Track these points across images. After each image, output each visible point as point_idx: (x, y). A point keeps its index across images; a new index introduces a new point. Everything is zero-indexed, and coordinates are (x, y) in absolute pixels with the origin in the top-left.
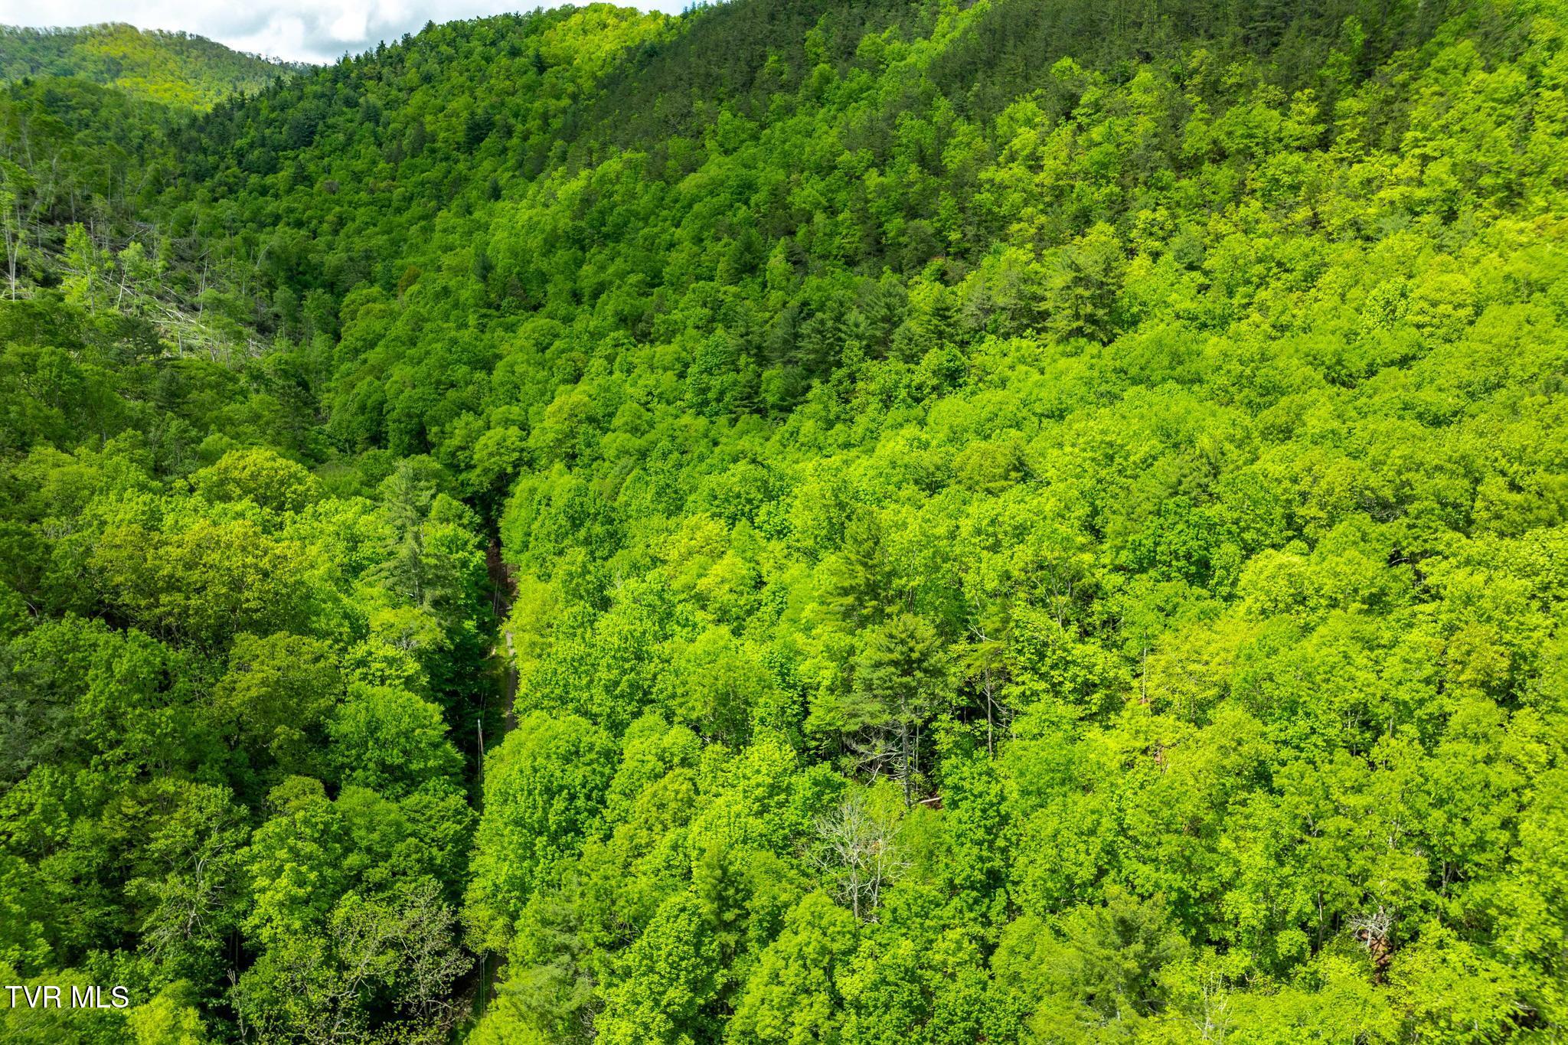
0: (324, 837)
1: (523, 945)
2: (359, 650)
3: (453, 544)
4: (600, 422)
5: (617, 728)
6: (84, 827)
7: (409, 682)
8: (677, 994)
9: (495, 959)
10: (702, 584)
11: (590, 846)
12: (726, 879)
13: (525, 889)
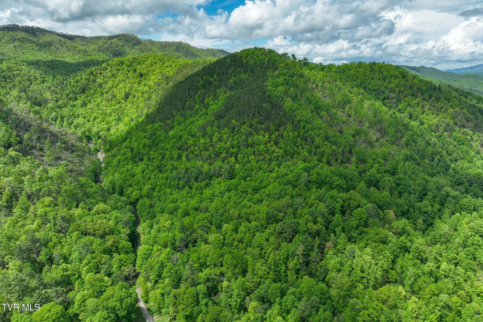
0: (119, 260)
1: (142, 270)
2: (120, 236)
3: (130, 217)
4: (153, 189)
5: (153, 246)
6: (94, 260)
7: (126, 240)
8: (157, 273)
9: (139, 273)
10: (165, 225)
11: (149, 260)
12: (162, 262)
13: (142, 265)
